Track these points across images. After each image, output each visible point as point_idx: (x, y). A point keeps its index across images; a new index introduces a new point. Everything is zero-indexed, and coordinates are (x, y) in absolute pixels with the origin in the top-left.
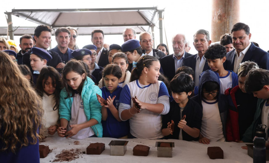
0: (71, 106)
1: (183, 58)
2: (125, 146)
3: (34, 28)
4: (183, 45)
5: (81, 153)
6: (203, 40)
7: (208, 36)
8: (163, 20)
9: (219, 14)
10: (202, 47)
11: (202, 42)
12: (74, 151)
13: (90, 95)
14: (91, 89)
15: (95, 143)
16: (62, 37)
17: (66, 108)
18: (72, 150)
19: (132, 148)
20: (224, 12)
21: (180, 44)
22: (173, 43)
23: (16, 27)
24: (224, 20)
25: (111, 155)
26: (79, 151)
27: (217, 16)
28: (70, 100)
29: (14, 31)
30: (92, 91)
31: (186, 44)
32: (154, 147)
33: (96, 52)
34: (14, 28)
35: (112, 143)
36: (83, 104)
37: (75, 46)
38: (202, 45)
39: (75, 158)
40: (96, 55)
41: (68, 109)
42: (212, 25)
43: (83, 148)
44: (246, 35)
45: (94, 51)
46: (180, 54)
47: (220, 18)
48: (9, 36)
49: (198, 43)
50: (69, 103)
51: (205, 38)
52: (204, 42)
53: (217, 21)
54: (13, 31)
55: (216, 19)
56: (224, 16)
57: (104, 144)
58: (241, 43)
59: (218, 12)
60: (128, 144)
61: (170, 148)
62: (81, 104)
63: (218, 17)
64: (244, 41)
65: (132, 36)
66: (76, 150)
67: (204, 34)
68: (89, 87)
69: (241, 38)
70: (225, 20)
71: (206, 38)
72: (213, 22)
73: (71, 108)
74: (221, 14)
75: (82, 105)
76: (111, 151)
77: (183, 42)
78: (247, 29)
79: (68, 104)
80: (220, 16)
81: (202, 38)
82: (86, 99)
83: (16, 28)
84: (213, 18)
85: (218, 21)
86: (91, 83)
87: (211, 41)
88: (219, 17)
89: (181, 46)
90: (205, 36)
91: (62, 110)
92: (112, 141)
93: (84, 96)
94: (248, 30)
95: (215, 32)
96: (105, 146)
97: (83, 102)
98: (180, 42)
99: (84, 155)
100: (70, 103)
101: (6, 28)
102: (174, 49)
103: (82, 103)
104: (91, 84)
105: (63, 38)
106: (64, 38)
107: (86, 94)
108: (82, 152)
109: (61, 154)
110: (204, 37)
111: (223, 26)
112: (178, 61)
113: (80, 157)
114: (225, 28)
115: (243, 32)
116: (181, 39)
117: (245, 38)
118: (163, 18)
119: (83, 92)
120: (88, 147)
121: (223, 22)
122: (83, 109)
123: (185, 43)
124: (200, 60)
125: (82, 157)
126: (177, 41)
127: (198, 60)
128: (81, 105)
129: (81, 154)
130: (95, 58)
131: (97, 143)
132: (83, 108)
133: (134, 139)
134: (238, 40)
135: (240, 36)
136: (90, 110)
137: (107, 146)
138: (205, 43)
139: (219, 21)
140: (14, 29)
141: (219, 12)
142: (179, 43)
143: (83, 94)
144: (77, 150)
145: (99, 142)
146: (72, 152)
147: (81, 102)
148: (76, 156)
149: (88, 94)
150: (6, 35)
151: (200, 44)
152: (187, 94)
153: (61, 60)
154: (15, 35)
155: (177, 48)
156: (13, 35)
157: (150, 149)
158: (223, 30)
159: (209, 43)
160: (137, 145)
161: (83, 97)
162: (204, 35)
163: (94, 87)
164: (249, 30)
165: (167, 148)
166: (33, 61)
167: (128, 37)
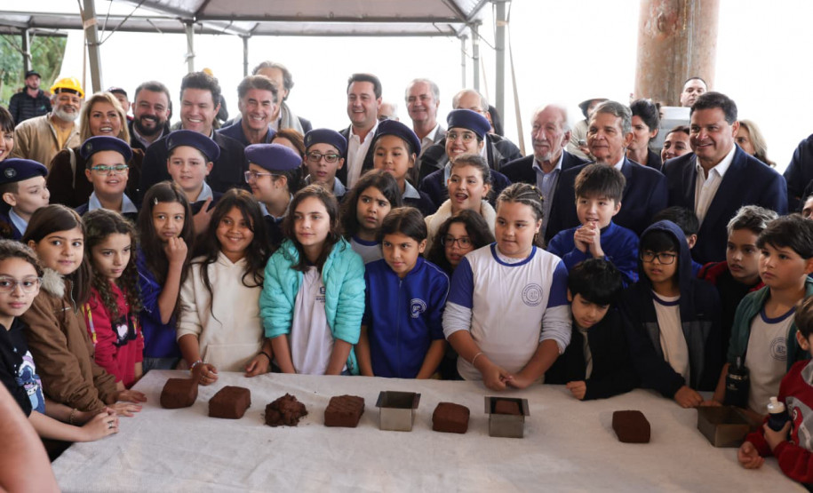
1: (558, 170)
4: (561, 135)
6: (609, 131)
8: (506, 26)
9: (661, 14)
10: (606, 147)
11: (608, 134)
13: (342, 276)
14: (346, 260)
16: (253, 101)
20: (674, 11)
21: (552, 131)
22: (535, 127)
24: (674, 33)
27: (655, 20)
30: (348, 265)
31: (568, 133)
35: (381, 399)
36: (325, 293)
38: (606, 144)
42: (640, 44)
44: (726, 123)
46: (551, 156)
47: (663, 27)
50: (293, 286)
51: (615, 126)
52: (612, 136)
53: (655, 33)
55: (652, 27)
56: (675, 22)
58: (711, 142)
59: (657, 9)
62: (321, 292)
63: (658, 22)
64: (719, 137)
65: (430, 99)
69: (711, 128)
70: (677, 31)
71: (621, 126)
72: (644, 34)
73: (295, 300)
74: (666, 15)
75: (323, 295)
77: (561, 127)
78: (730, 107)
80: (663, 19)
82: (333, 282)
84: (645, 24)
85: (658, 33)
88: (660, 24)
89: (554, 138)
90: (618, 120)
93: (328, 274)
94: (732, 111)
95: (647, 64)
97: (325, 288)
98: (552, 124)
100: (295, 287)
102: (536, 143)
103: (323, 290)
105: (257, 104)
106: (260, 104)
107: (333, 273)
110: (614, 122)
111: (670, 49)
112: (546, 178)
114: (674, 53)
115: (718, 115)
116: (555, 118)
117: (720, 129)
118: (506, 19)
119: (326, 265)
121: (669, 37)
123: (566, 131)
126: (545, 123)
128: (319, 294)
132: (324, 302)
134: (704, 134)
135: (710, 122)
136: (337, 311)
138: (616, 139)
139: (660, 33)
141: (661, 10)
142: (550, 127)
143: (327, 271)
147: (321, 286)
149: (337, 271)
151: (601, 139)
155: (543, 141)
158: (669, 59)
159: (626, 138)
161: (326, 277)
162: (615, 118)
164: (736, 112)
166: (187, 164)
167: (419, 102)
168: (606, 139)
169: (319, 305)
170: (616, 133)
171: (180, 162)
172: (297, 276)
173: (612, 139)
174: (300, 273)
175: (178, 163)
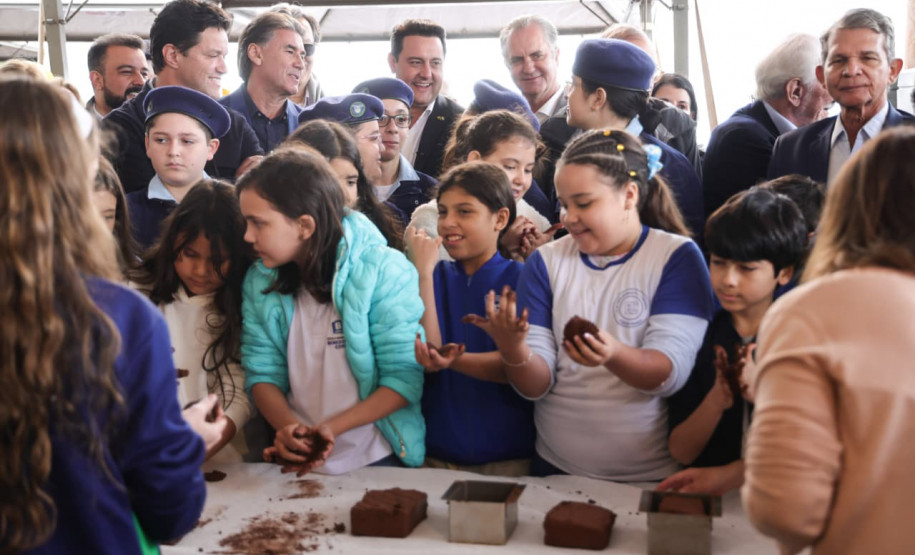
0: (285, 333)
2: (510, 506)
3: (147, 9)
5: (327, 531)
6: (869, 59)
7: (892, 38)
10: (866, 86)
11: (867, 65)
12: (301, 524)
13: (369, 293)
14: (374, 264)
15: (387, 492)
17: (268, 342)
18: (292, 519)
19: (541, 516)
23: (72, 5)
25: (450, 540)
26: (320, 522)
28: (279, 310)
29: (68, 20)
30: (379, 273)
32: (634, 515)
33: (407, 111)
34: (66, 9)
35: (457, 493)
36: (342, 330)
37: (309, 85)
38: (864, 80)
39: (301, 548)
40: (406, 124)
41: (276, 347)
43: (336, 508)
45: (400, 106)
48: (46, 44)
49: (851, 70)
50: (278, 321)
51: (878, 49)
52: (873, 67)
54: (61, 22)
57: (423, 497)
60: (525, 496)
61: (701, 520)
62: (335, 330)
65: (546, 56)
66: (306, 518)
67: (878, 28)
68: (365, 259)
71: (885, 49)
73: (286, 343)
75: (339, 335)
76: (454, 522)
79: (272, 325)
81: (866, 48)
82: (353, 308)
83: (74, 9)
86: (371, 243)
87: (900, 62)
90: (880, 38)
91: (255, 348)
92: (456, 486)
93: (343, 295)
96: (425, 505)
97: (341, 321)
99: (340, 537)
100: (283, 324)
101: (35, 9)
103: (337, 326)
104: (372, 246)
107: (352, 291)
108: (331, 526)
109: (243, 533)
110: (874, 42)
113: (323, 547)
119: (338, 280)
120: (358, 504)
122: (342, 350)
124: (847, 144)
125: (331, 547)
127: (840, 144)
128: (331, 334)
129: (329, 535)
130: (402, 138)
131: (396, 492)
132: (344, 346)
133: (552, 480)
137: (436, 504)
138: (881, 72)
140: (64, 13)
143: (340, 290)
144: (313, 519)
145: (405, 486)
146: (290, 528)
147: (334, 318)
148: (306, 542)
149: (359, 287)
150: (34, 38)
151: (858, 74)
152: (776, 274)
153: (258, 145)
154: (70, 38)
156: (63, 38)
157: (619, 523)
159: (892, 68)
160: (565, 504)
161: (339, 300)
162: (874, 35)
163: (386, 255)
165: (690, 519)
166: (176, 141)
167: (531, 65)
168: (865, 73)
169: (334, 355)
170: (880, 61)
171: (165, 139)
172: (282, 307)
173: (874, 73)
174: (287, 300)
175: (161, 140)
